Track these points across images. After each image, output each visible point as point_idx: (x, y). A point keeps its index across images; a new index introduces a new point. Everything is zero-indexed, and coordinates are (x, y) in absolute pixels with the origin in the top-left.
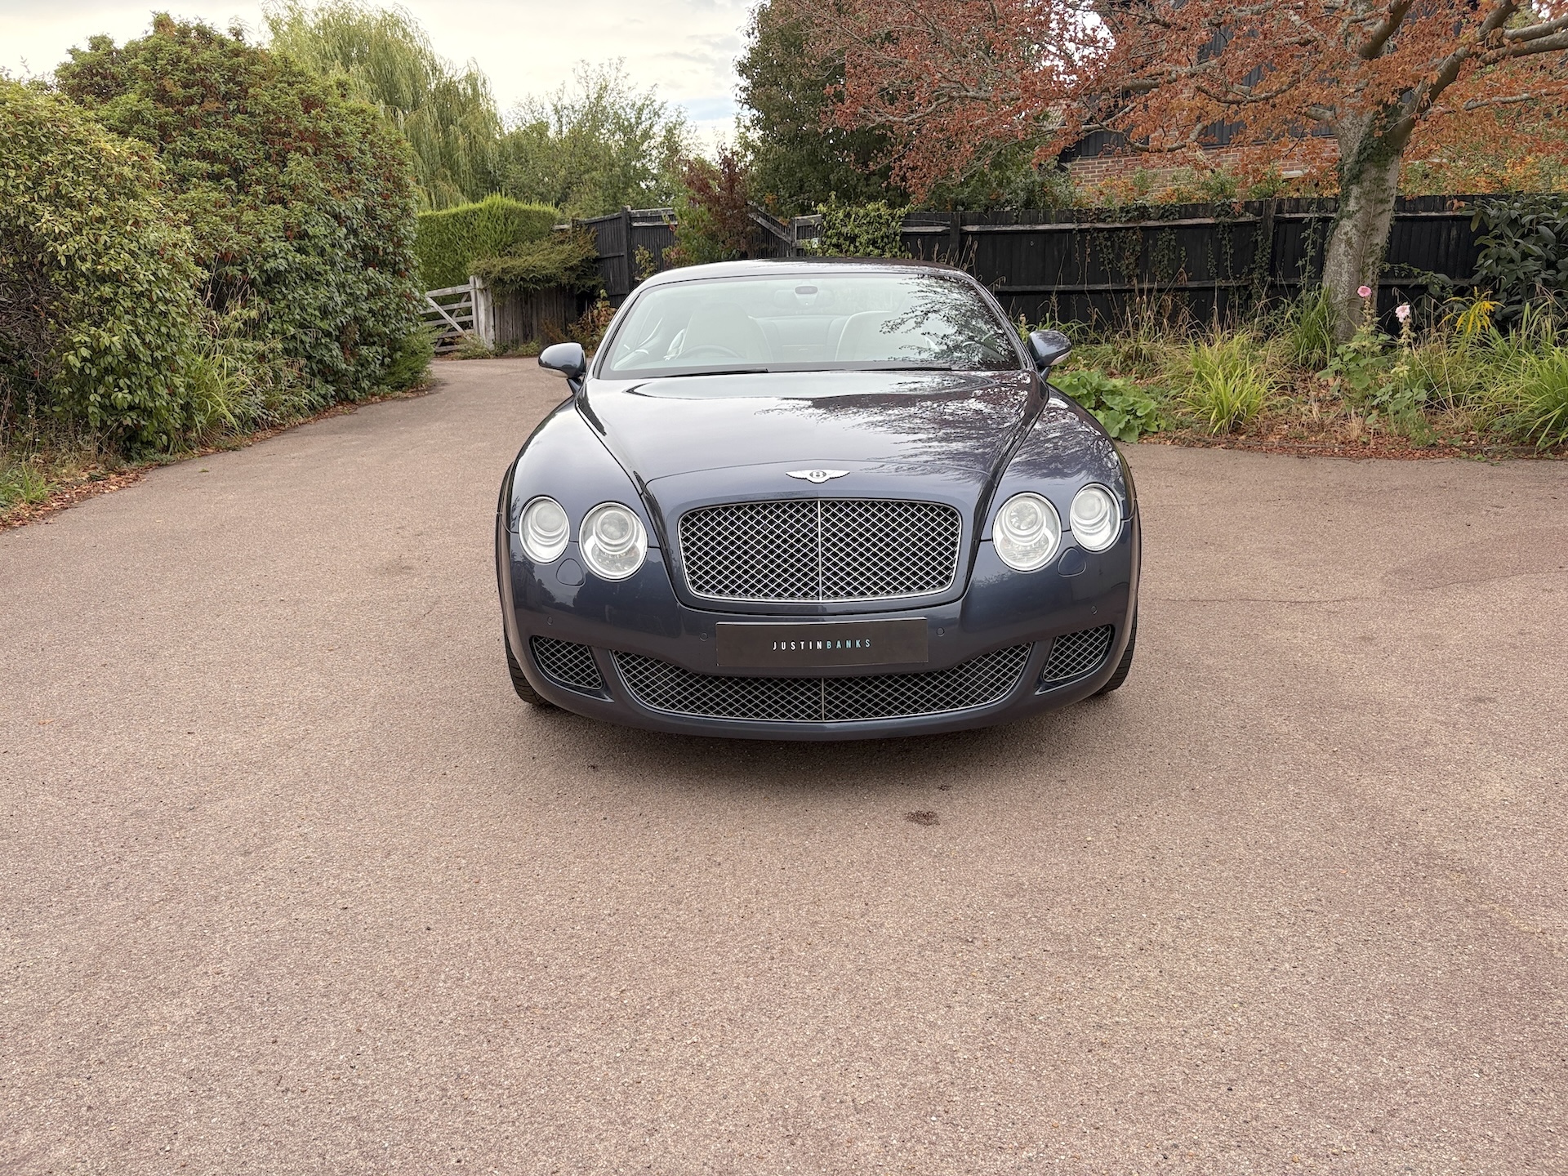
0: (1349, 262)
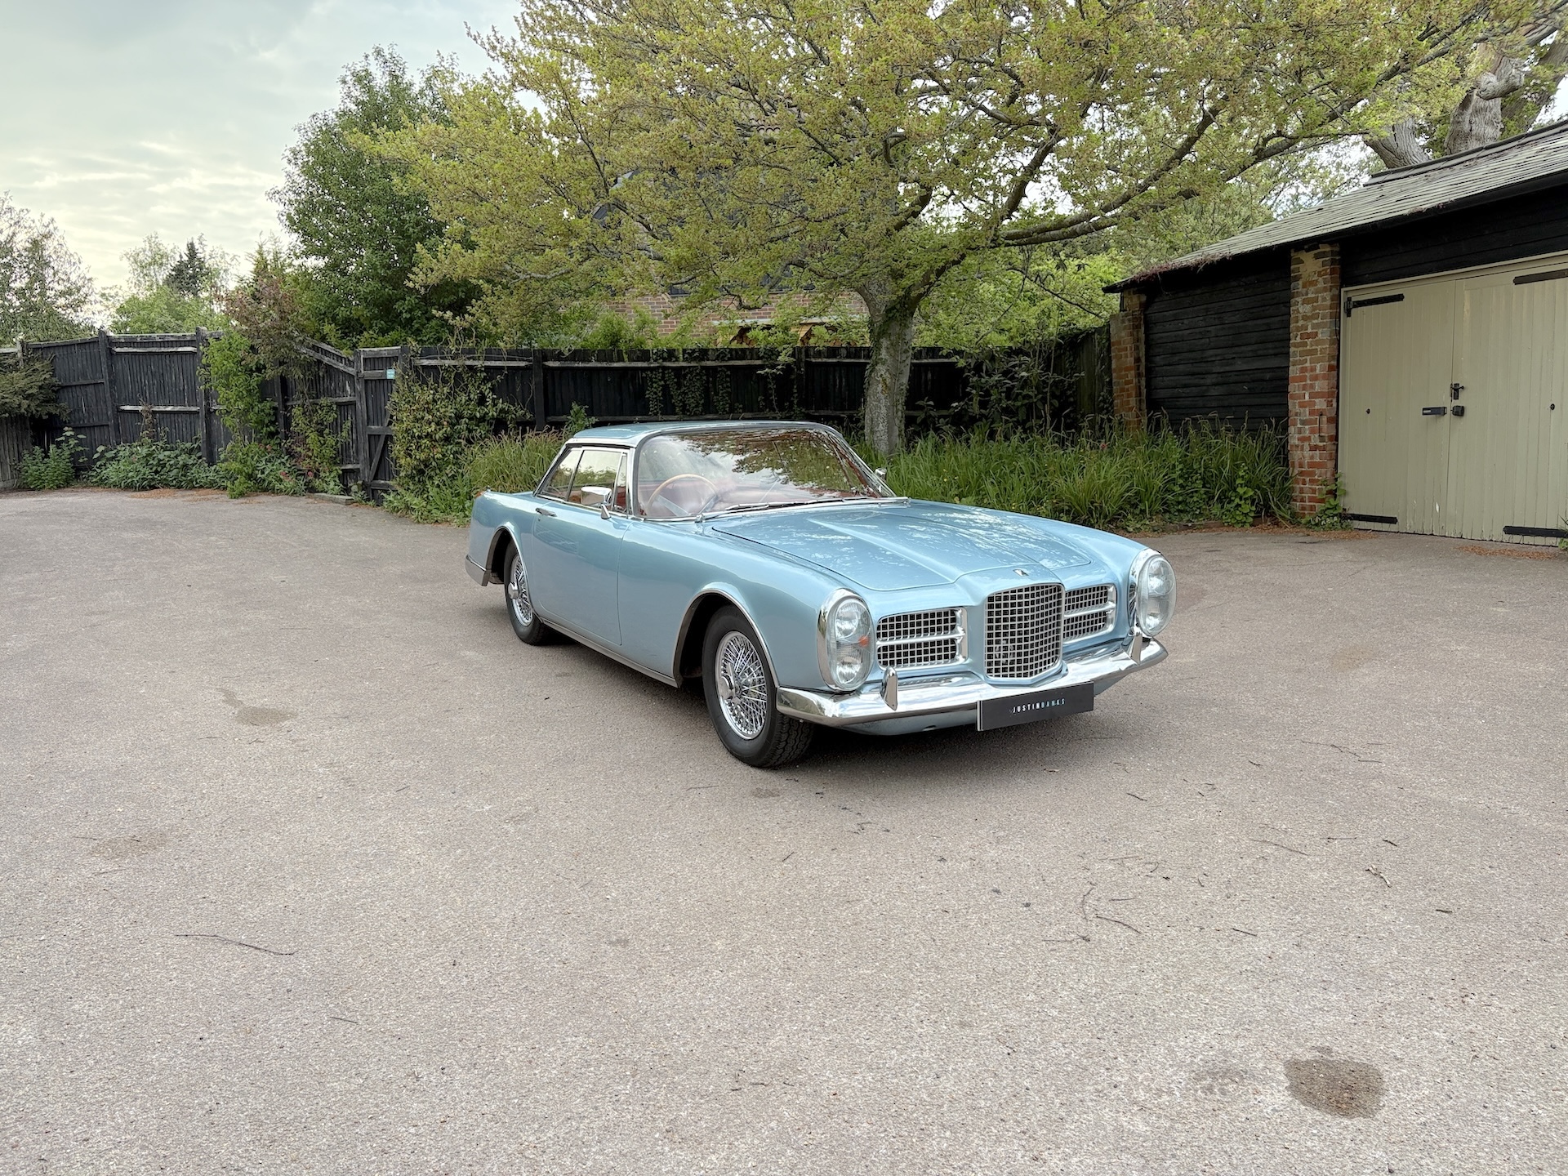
0: (886, 398)
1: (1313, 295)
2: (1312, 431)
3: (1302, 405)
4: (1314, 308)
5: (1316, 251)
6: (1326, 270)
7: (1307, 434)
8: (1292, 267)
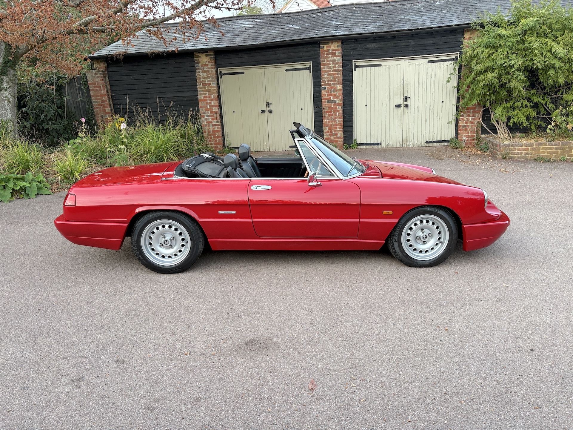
0: (10, 109)
1: (207, 70)
2: (213, 119)
3: (206, 110)
4: (208, 75)
5: (206, 54)
6: (212, 61)
7: (210, 120)
8: (195, 58)
